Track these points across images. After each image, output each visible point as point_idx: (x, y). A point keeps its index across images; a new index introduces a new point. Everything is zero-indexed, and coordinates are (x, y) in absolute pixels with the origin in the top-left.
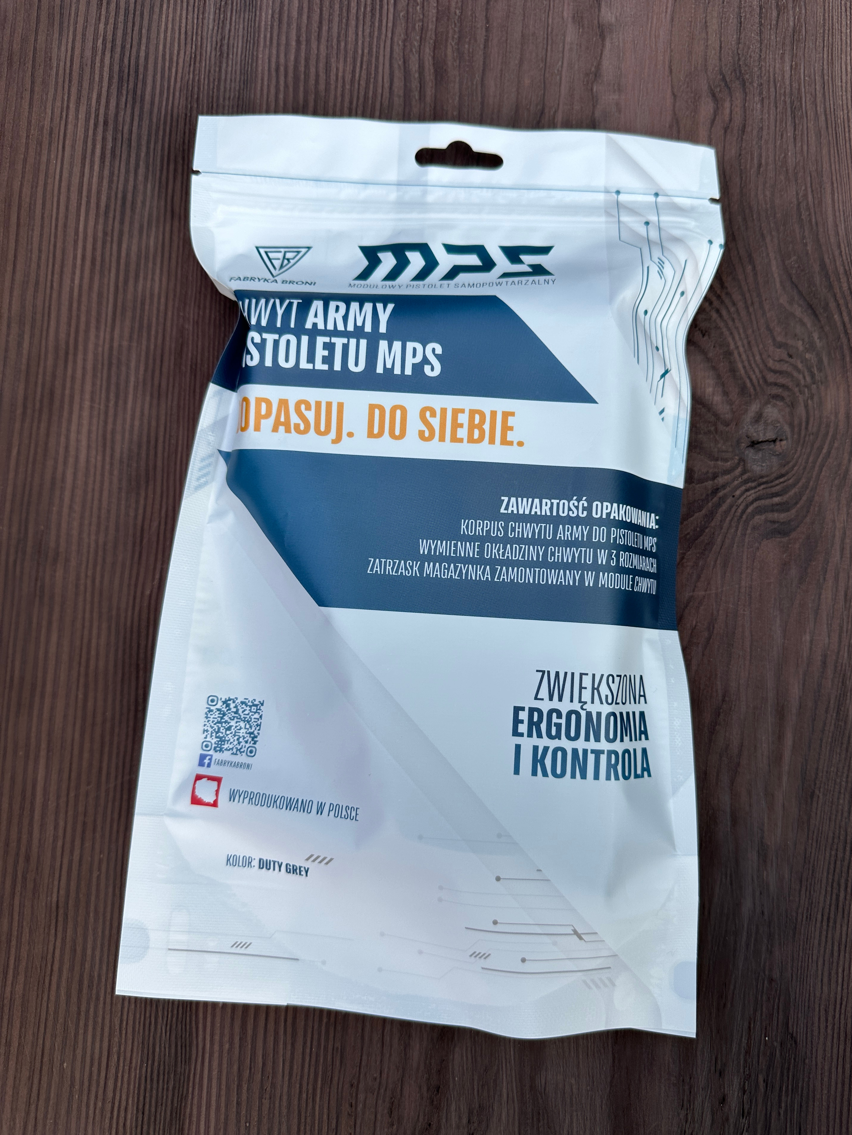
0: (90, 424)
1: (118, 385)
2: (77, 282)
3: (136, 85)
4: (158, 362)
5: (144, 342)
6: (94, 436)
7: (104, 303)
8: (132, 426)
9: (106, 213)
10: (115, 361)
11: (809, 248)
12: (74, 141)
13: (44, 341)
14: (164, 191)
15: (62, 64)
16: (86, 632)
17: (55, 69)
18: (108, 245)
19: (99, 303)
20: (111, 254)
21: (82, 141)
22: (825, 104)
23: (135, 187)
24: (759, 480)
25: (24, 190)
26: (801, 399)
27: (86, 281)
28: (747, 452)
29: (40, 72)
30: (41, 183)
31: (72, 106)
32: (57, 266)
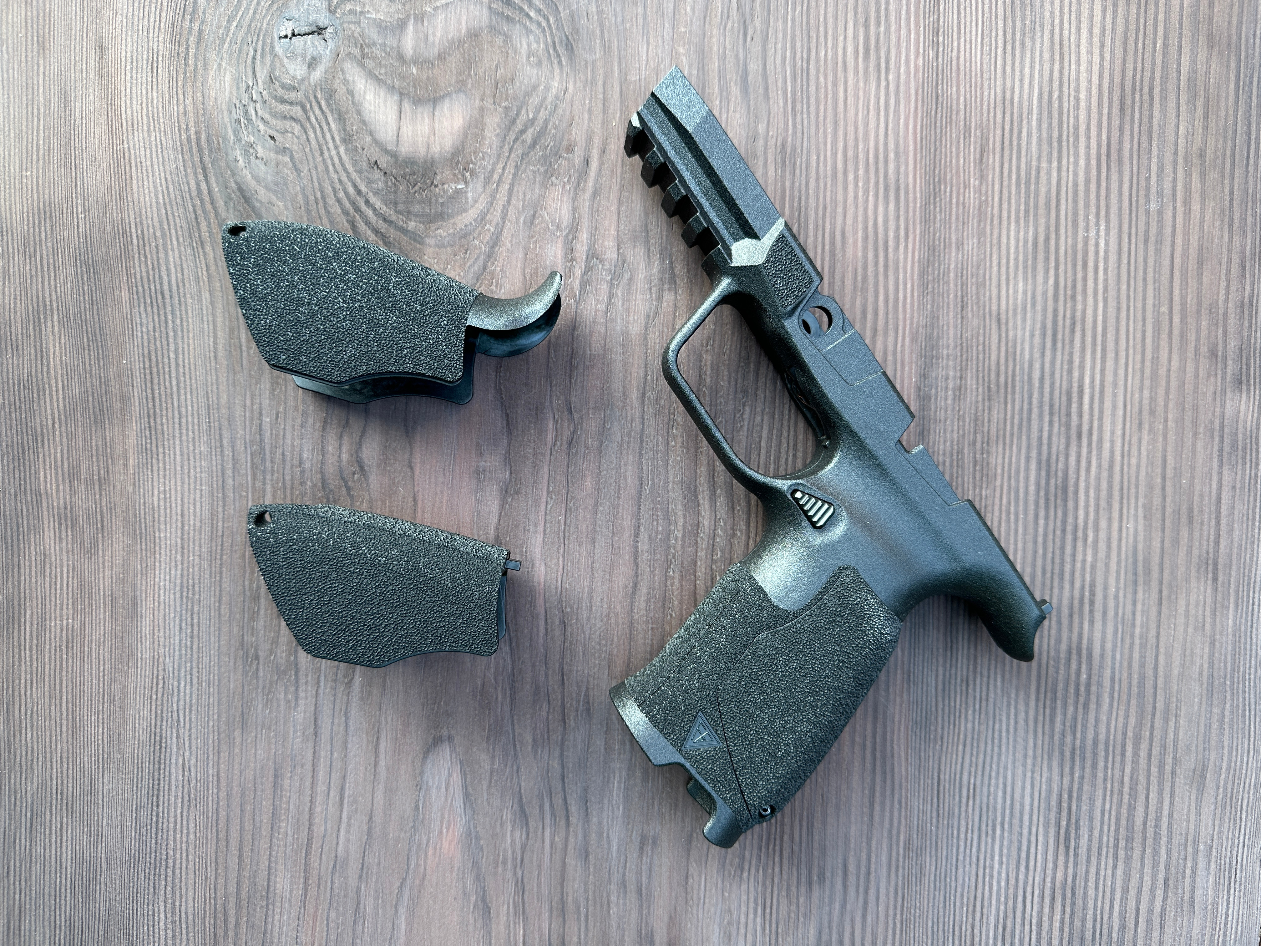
0: (1078, 72)
1: (1050, 117)
2: (1102, 241)
3: (1048, 483)
4: (1007, 143)
5: (1023, 166)
6: (1074, 57)
7: (1070, 215)
8: (1032, 67)
9: (1073, 324)
10: (1055, 144)
12: (1113, 414)
13: (1135, 172)
14: (1010, 350)
15: (1132, 511)
17: (1140, 504)
18: (1069, 284)
19: (1075, 214)
20: (1066, 272)
21: (1105, 414)
22: (223, 460)
23: (1043, 355)
25: (1166, 355)
26: (261, 86)
28: (327, 22)
29: (1157, 501)
30: (1148, 364)
31: (1118, 458)
32: (1125, 261)
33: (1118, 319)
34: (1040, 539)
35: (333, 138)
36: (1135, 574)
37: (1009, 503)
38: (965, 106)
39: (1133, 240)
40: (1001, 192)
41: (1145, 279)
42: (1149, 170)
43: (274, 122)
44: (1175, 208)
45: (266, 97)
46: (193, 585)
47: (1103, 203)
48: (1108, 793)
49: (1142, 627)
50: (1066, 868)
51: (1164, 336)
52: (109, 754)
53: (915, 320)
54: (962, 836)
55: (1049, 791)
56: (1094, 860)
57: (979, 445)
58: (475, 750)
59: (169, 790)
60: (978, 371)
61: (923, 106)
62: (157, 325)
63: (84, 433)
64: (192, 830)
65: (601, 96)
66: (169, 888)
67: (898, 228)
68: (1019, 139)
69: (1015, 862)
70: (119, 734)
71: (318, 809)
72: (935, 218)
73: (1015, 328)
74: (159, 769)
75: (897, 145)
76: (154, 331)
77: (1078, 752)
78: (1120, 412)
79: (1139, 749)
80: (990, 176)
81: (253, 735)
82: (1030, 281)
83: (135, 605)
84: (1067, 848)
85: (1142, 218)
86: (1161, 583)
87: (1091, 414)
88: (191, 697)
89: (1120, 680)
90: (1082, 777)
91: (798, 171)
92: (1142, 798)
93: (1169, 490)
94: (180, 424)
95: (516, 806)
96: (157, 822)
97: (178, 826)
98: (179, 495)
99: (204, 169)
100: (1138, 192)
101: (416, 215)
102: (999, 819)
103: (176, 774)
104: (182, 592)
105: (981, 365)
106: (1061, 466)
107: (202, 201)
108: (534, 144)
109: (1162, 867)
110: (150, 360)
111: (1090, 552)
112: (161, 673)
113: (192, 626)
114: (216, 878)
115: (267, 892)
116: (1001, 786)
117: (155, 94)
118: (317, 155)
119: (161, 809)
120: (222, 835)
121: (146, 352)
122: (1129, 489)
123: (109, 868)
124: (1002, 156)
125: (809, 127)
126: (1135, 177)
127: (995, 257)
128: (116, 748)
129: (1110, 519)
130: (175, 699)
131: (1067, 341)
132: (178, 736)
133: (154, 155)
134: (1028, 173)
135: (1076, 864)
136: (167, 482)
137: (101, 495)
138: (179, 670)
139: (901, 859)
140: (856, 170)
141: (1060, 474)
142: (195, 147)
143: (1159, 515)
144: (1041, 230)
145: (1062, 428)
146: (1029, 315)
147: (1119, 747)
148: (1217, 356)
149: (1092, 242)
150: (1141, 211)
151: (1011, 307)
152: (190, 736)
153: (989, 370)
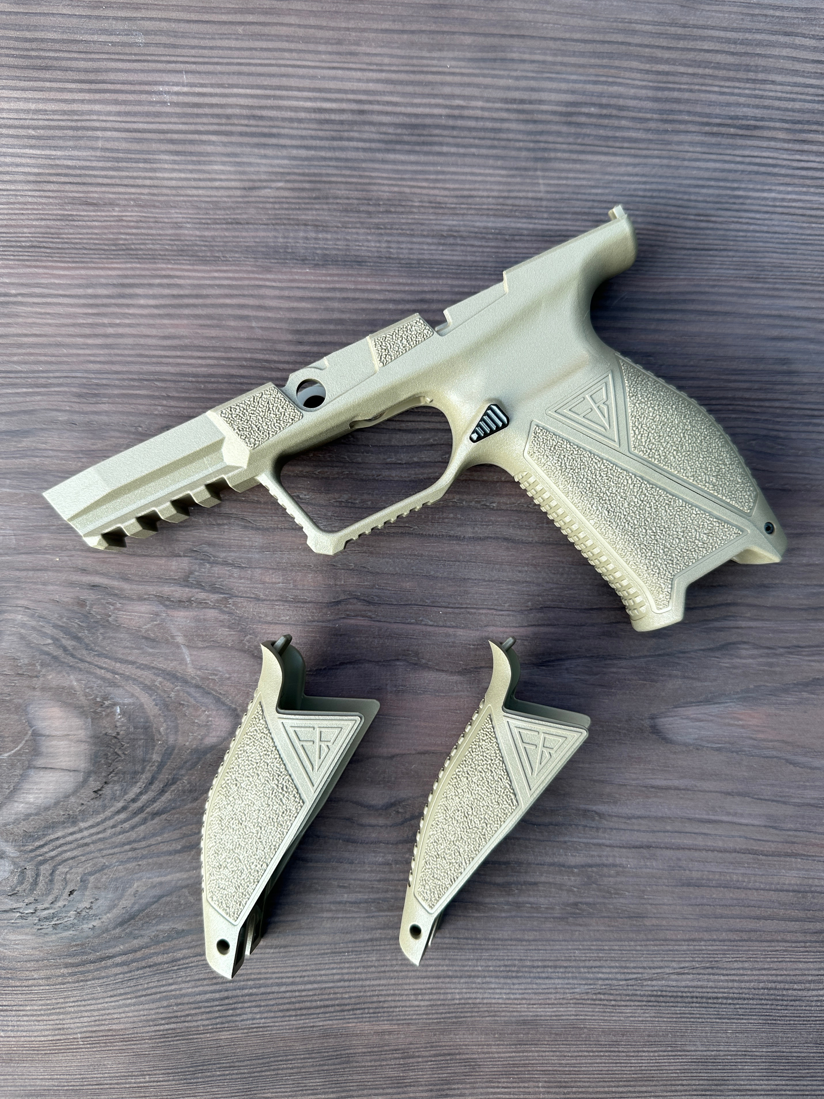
33: (250, 74)
34: (462, 150)
35: (72, 834)
36: (495, 60)
37: (426, 180)
38: (42, 219)
39: (173, 59)
40: (126, 186)
41: (212, 48)
42: (105, 43)
43: (56, 892)
44: (143, 19)
45: (31, 899)
46: (506, 966)
47: (137, 88)
48: (704, 88)
49: (545, 54)
50: (775, 129)
51: (266, 30)
52: (668, 1046)
53: (249, 268)
54: (745, 227)
55: (702, 144)
56: (767, 102)
57: (371, 209)
58: (663, 694)
59: (702, 987)
60: (299, 209)
61: (41, 261)
62: (254, 1004)
63: (358, 1074)
64: (740, 965)
65: (31, 573)
66: (796, 986)
67: (160, 285)
68: (74, 168)
69: (769, 178)
70: (649, 1036)
71: (720, 844)
72: (151, 249)
73: (258, 173)
74: (682, 997)
75: (80, 286)
76: (260, 1006)
77: (665, 117)
78: (340, 73)
79: (662, 58)
80: (111, 196)
81: (649, 907)
82: (212, 158)
83: (525, 1022)
84: (756, 127)
85: (152, 50)
86: (503, 36)
87: (341, 100)
88: (613, 967)
89: (596, 75)
90: (689, 113)
91: (104, 382)
92: (708, 56)
93: (415, 27)
94: (350, 981)
95: (718, 654)
96: (732, 999)
97: (737, 978)
98: (419, 980)
99: (102, 959)
100: (127, 54)
101: (146, 753)
102: (729, 192)
103: (686, 981)
104: (513, 977)
105: (293, 206)
106: (391, 130)
107: (133, 961)
108: (76, 638)
109: (773, 38)
110: (288, 1010)
111: (473, 103)
112: (590, 996)
113: (545, 967)
114: (786, 941)
115: (799, 892)
116: (697, 190)
117: (28, 1008)
118: (88, 849)
119: (720, 995)
120: (745, 936)
121: (280, 1014)
122: (413, 65)
123: (777, 1045)
124: (91, 184)
125: (62, 371)
126: (113, 57)
127: (189, 192)
128: (662, 1039)
129: (443, 84)
130: (615, 982)
131: (271, 123)
132: (651, 979)
133: (88, 1008)
134: (108, 159)
135: (771, 120)
136: (406, 992)
137: (419, 1057)
138: (588, 979)
139: (767, 286)
140: (104, 325)
141: (399, 131)
142: (80, 969)
143: (439, 37)
144: (164, 147)
145: (355, 128)
146: (245, 160)
147: (660, 78)
149: (175, 99)
150: (145, 51)
151: (238, 177)
152: (650, 968)
153: (298, 198)
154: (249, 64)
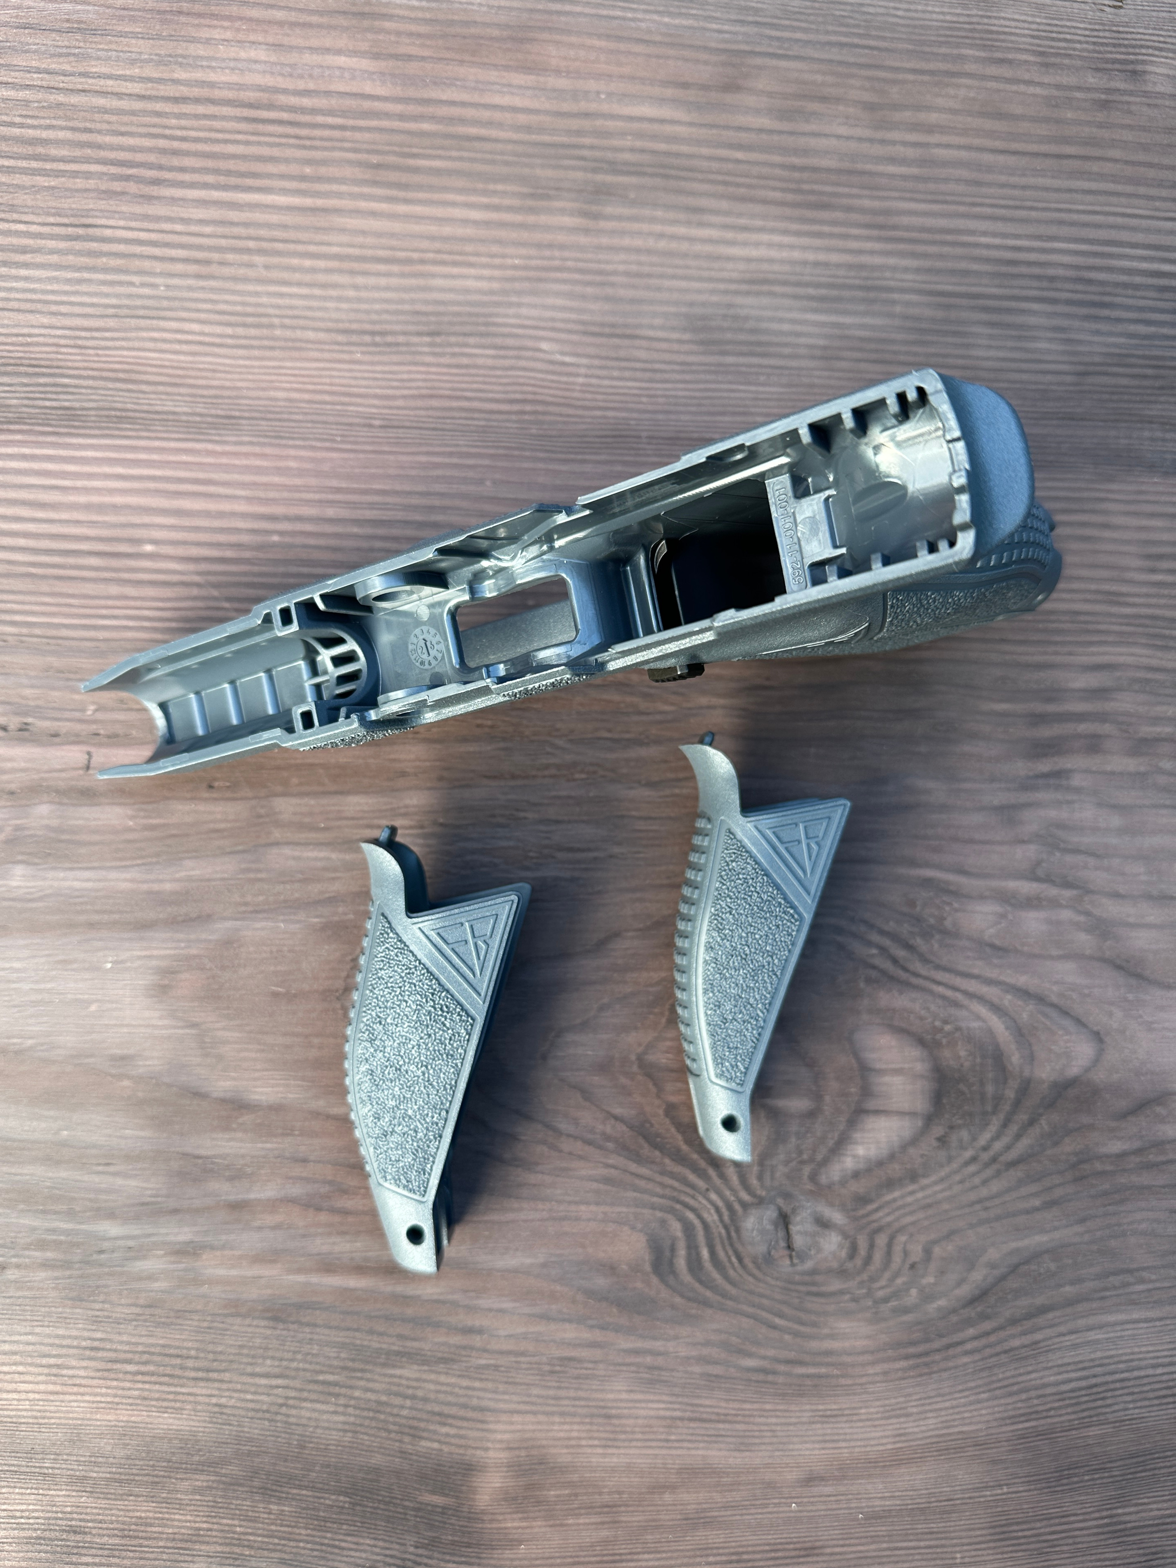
0: (782, 262)
1: (840, 299)
2: (983, 240)
4: (874, 356)
6: (765, 267)
8: (781, 320)
9: (1082, 280)
10: (872, 295)
11: (1068, 1288)
13: (896, 194)
14: (1115, 361)
16: (484, 260)
18: (1035, 284)
19: (953, 272)
20: (1022, 288)
23: (1119, 320)
24: (733, 1226)
25: (1110, 165)
26: (852, 1284)
27: (985, 253)
28: (772, 1207)
30: (1120, 188)
33: (1073, 224)
35: (911, 1193)
39: (979, 200)
42: (893, 176)
43: (894, 1266)
45: (864, 1277)
53: (1087, 477)
60: (1141, 402)
62: (1126, 1391)
68: (868, 340)
73: (1090, 353)
76: (1134, 1393)
82: (1036, 333)
100: (920, 192)
101: (998, 1089)
105: (1134, 398)
107: (984, 1347)
117: (863, 1411)
118: (931, 1211)
126: (903, 194)
142: (922, 1360)
144: (975, 316)
146: (1075, 336)
148: (1107, 101)
151: (1068, 358)
153: (1140, 387)
154: (1070, 211)
